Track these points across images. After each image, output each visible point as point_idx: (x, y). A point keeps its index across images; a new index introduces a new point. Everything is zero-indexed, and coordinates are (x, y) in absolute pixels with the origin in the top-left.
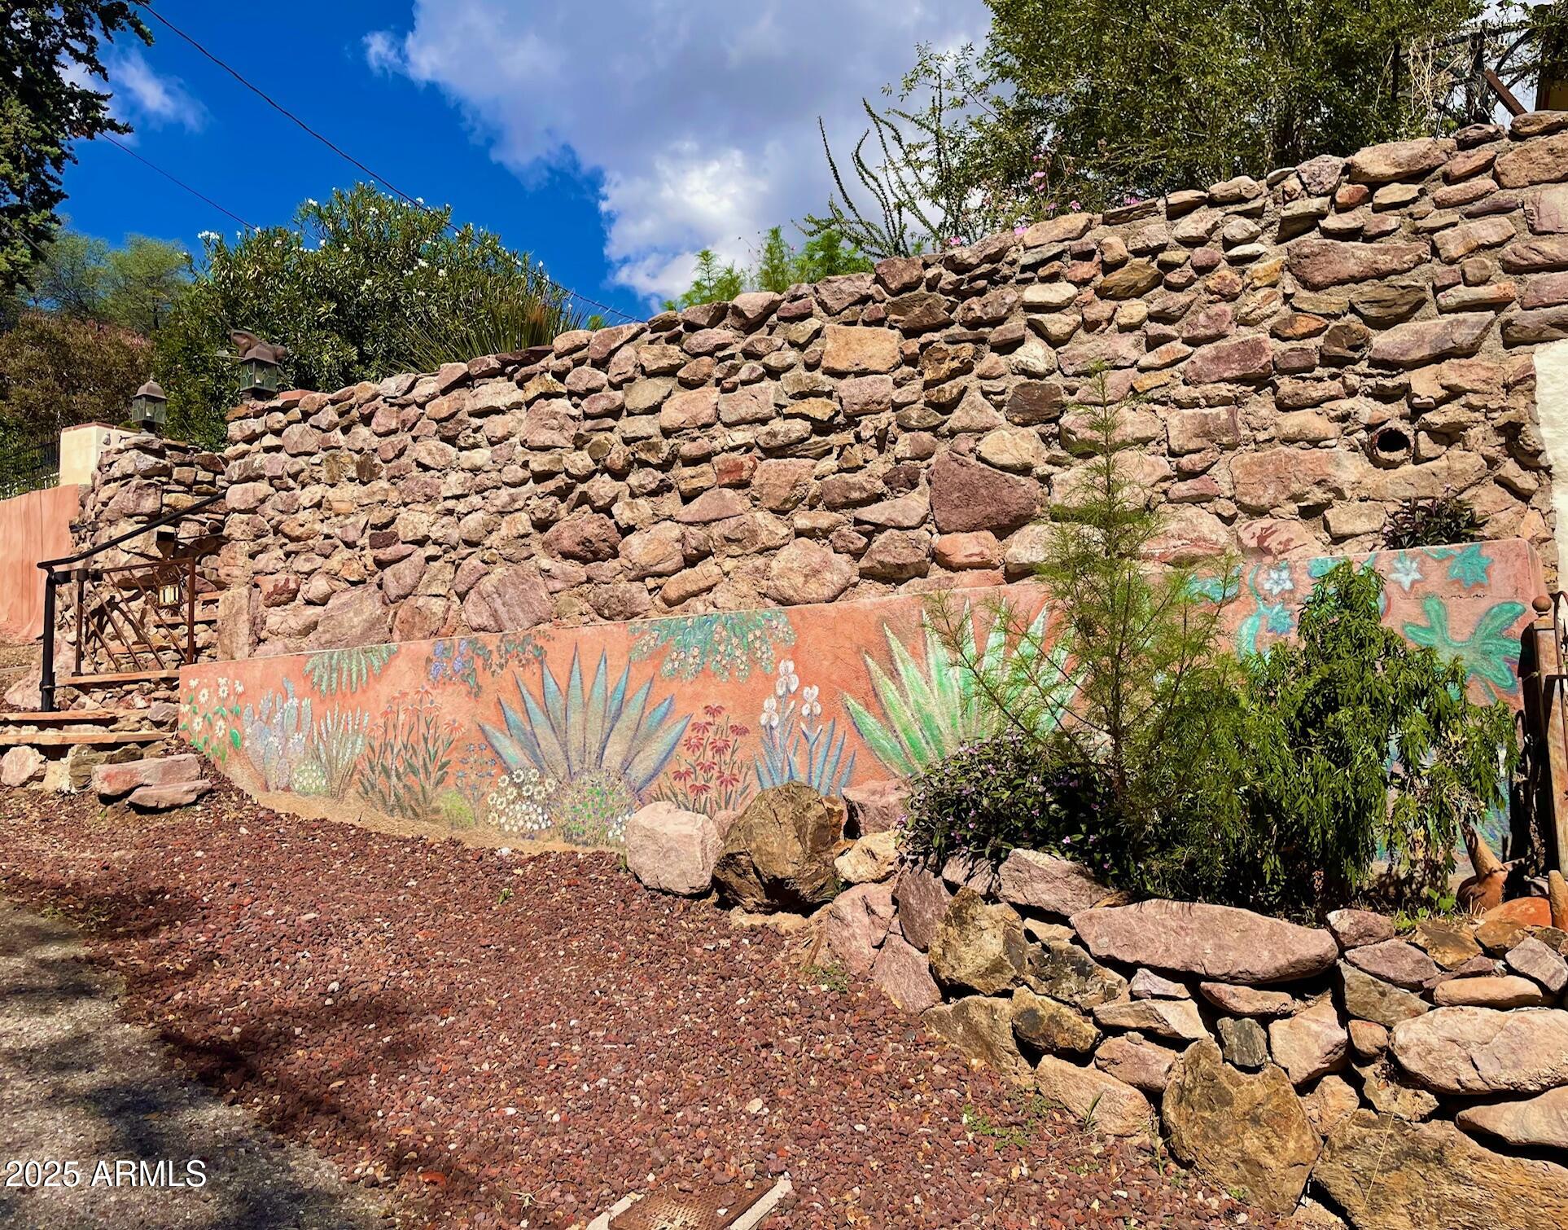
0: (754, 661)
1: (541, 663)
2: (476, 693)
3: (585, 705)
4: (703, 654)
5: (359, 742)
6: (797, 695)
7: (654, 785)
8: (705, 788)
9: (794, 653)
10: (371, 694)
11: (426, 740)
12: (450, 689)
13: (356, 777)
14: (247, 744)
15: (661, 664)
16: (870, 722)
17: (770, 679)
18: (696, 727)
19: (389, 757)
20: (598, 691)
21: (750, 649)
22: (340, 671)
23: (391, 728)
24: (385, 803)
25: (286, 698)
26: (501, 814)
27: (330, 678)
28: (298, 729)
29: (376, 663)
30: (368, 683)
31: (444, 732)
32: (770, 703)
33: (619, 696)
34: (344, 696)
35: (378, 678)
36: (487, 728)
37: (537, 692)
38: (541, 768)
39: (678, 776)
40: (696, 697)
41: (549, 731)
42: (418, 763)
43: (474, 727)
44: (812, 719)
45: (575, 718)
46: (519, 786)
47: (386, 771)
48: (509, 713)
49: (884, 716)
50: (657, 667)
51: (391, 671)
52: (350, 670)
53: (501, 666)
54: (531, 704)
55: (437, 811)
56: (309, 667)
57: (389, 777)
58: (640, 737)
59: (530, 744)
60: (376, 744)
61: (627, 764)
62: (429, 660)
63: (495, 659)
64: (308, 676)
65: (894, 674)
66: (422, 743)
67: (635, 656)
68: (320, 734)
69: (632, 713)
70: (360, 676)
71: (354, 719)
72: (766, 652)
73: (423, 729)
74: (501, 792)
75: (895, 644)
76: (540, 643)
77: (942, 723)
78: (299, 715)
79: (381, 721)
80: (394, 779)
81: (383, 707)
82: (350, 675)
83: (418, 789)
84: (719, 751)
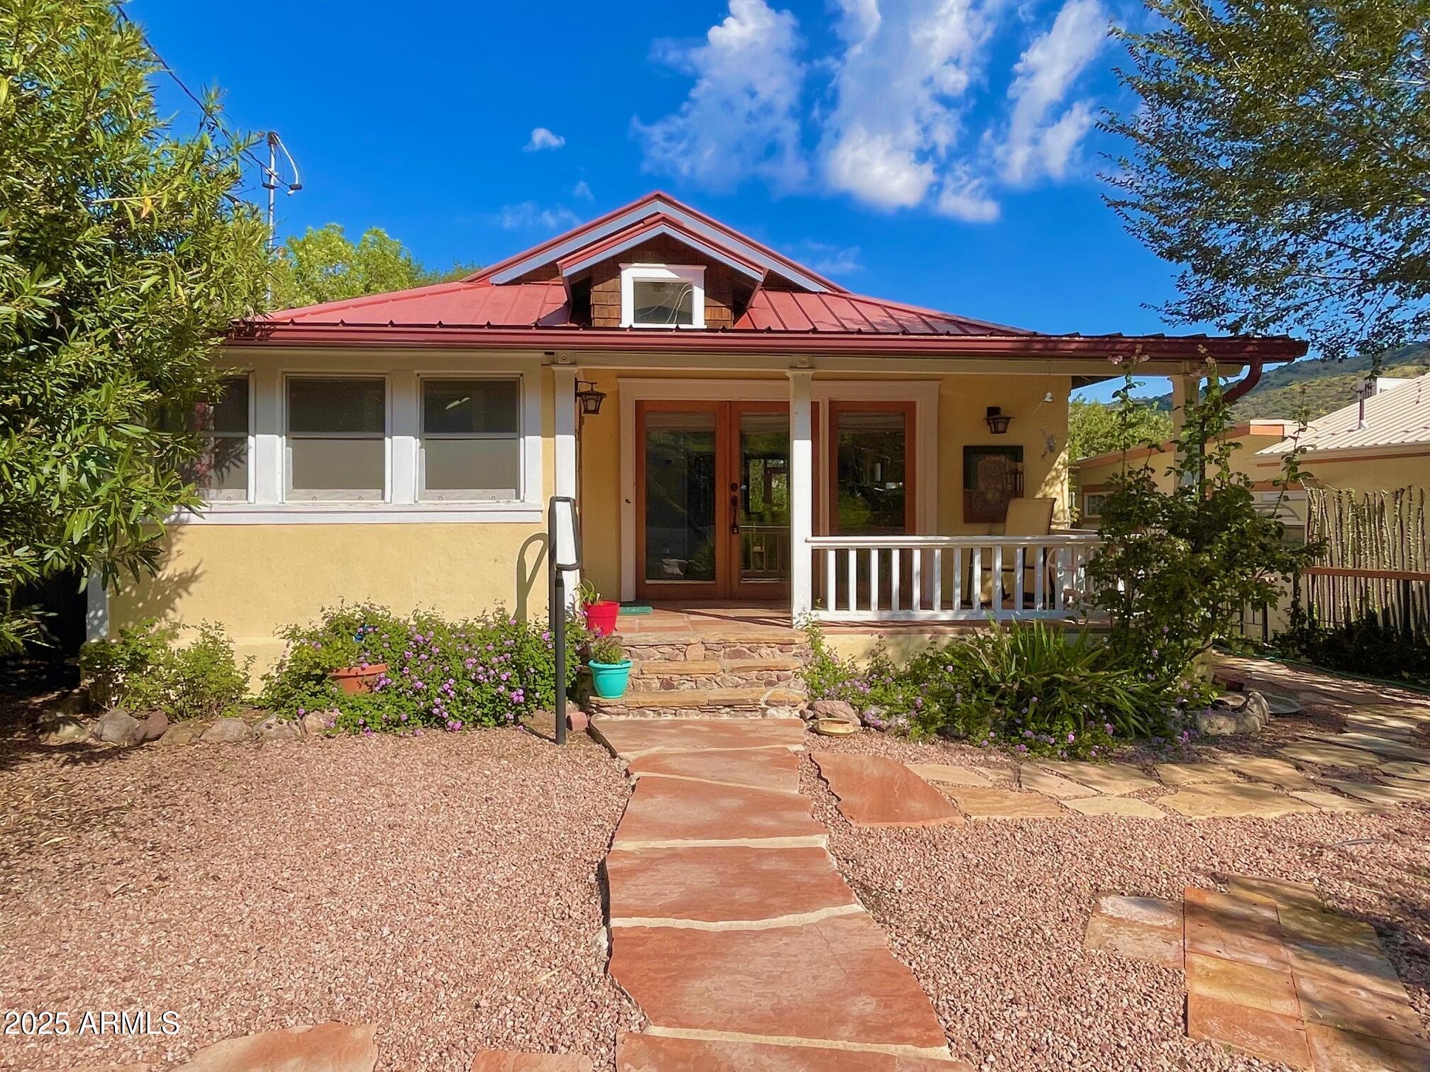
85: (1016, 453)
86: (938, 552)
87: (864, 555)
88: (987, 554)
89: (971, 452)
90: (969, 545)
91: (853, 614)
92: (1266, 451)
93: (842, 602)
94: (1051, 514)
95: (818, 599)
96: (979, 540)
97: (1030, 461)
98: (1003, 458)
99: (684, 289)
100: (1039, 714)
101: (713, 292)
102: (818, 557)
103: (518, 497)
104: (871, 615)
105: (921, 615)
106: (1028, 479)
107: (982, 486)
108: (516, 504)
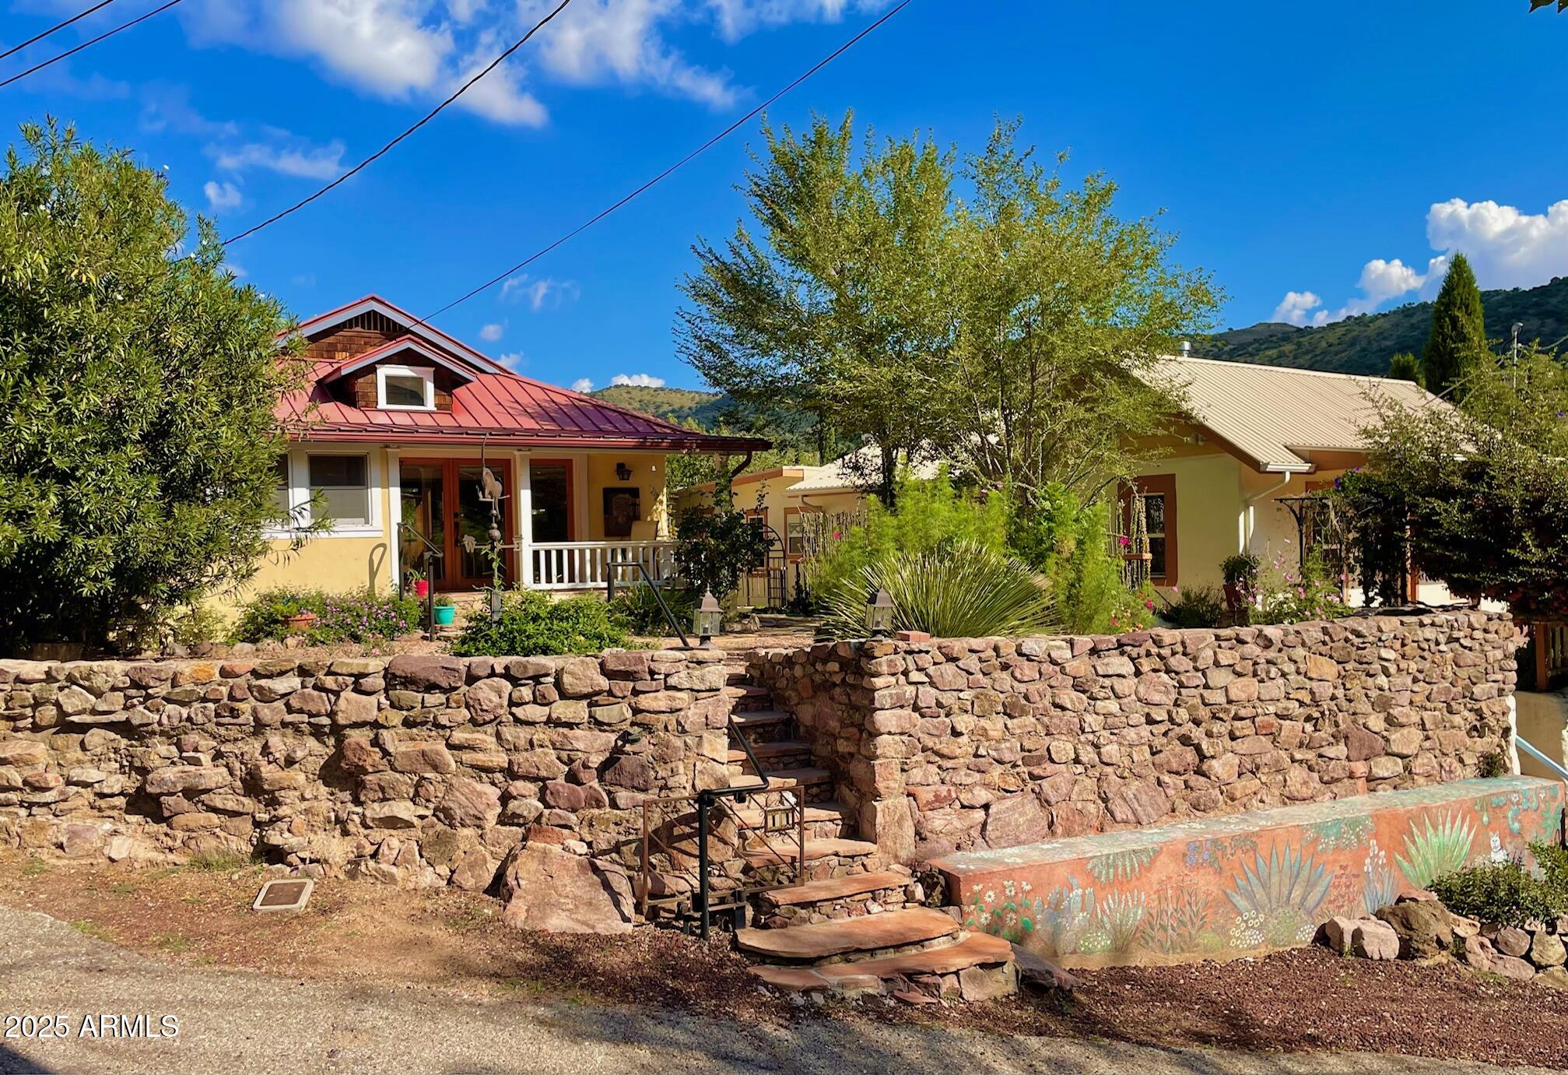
0: (1359, 841)
1: (1255, 851)
2: (1219, 872)
3: (1280, 872)
4: (1336, 839)
5: (1140, 912)
6: (1377, 856)
7: (1319, 909)
8: (1342, 906)
9: (1376, 836)
10: (1144, 880)
11: (1190, 904)
12: (1202, 871)
13: (1138, 935)
14: (1038, 927)
15: (1317, 845)
16: (1405, 864)
17: (1367, 849)
18: (1336, 877)
19: (1165, 918)
20: (1287, 864)
21: (1358, 836)
22: (1116, 868)
23: (1163, 900)
24: (1162, 946)
25: (1071, 889)
26: (1237, 939)
27: (1108, 873)
28: (1082, 910)
29: (1145, 860)
30: (1141, 874)
31: (1202, 896)
32: (1368, 861)
33: (1297, 865)
34: (1122, 883)
35: (1149, 870)
36: (1228, 891)
37: (1252, 866)
38: (1257, 910)
39: (1330, 902)
40: (1335, 861)
41: (1261, 889)
42: (1186, 919)
43: (1220, 892)
44: (1383, 866)
45: (1275, 879)
46: (1246, 922)
47: (1164, 928)
48: (1239, 881)
49: (1411, 861)
50: (1315, 848)
51: (1158, 864)
52: (1124, 865)
53: (1232, 855)
54: (1250, 875)
55: (1198, 945)
56: (1090, 866)
57: (1166, 930)
58: (1311, 885)
59: (1251, 897)
60: (1154, 912)
61: (1304, 899)
62: (1184, 855)
63: (1229, 851)
64: (1090, 873)
65: (1414, 842)
66: (1188, 907)
67: (1304, 843)
68: (1103, 911)
69: (1305, 873)
70: (1133, 869)
71: (1133, 899)
72: (1364, 837)
73: (1187, 897)
74: (1237, 927)
75: (1415, 830)
76: (1254, 839)
77: (1432, 862)
78: (1083, 901)
79: (1155, 897)
80: (1170, 931)
81: (1156, 887)
82: (1125, 869)
83: (1187, 934)
84: (1348, 887)
85: (635, 492)
86: (599, 551)
87: (560, 553)
88: (624, 552)
89: (608, 493)
90: (614, 547)
91: (555, 585)
92: (792, 488)
93: (549, 580)
94: (657, 531)
95: (537, 578)
96: (619, 544)
97: (644, 496)
98: (627, 496)
99: (419, 381)
100: (654, 622)
101: (438, 386)
102: (536, 554)
103: (367, 522)
104: (566, 585)
105: (590, 584)
106: (643, 508)
107: (615, 513)
108: (367, 527)
